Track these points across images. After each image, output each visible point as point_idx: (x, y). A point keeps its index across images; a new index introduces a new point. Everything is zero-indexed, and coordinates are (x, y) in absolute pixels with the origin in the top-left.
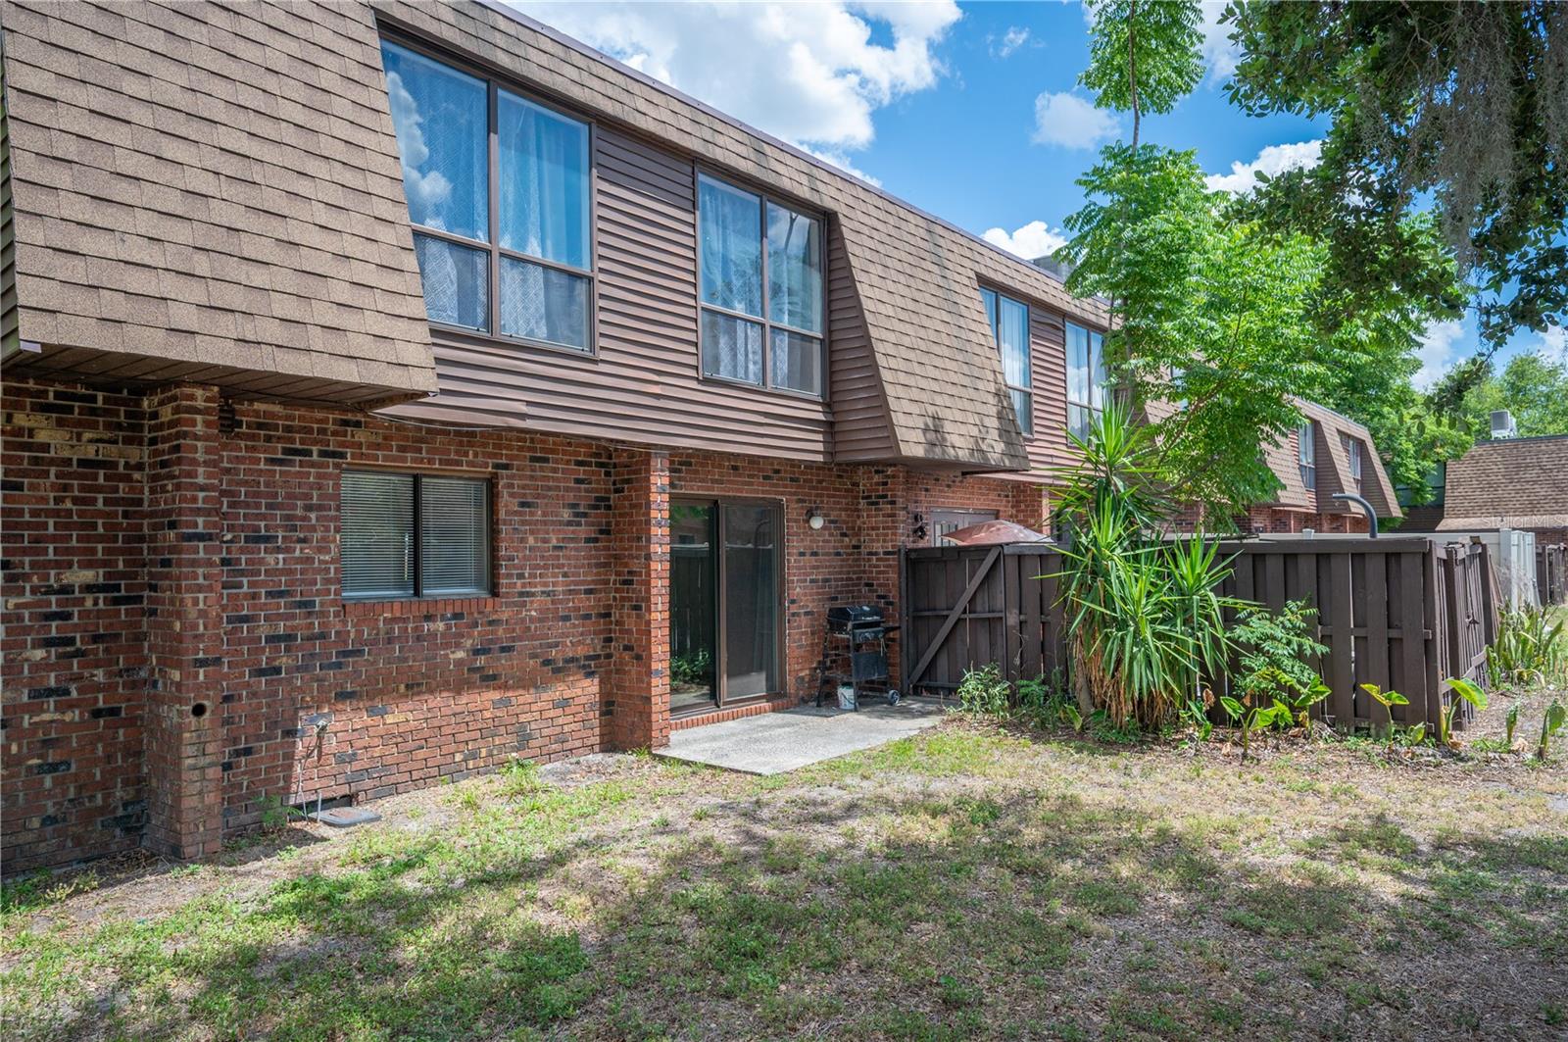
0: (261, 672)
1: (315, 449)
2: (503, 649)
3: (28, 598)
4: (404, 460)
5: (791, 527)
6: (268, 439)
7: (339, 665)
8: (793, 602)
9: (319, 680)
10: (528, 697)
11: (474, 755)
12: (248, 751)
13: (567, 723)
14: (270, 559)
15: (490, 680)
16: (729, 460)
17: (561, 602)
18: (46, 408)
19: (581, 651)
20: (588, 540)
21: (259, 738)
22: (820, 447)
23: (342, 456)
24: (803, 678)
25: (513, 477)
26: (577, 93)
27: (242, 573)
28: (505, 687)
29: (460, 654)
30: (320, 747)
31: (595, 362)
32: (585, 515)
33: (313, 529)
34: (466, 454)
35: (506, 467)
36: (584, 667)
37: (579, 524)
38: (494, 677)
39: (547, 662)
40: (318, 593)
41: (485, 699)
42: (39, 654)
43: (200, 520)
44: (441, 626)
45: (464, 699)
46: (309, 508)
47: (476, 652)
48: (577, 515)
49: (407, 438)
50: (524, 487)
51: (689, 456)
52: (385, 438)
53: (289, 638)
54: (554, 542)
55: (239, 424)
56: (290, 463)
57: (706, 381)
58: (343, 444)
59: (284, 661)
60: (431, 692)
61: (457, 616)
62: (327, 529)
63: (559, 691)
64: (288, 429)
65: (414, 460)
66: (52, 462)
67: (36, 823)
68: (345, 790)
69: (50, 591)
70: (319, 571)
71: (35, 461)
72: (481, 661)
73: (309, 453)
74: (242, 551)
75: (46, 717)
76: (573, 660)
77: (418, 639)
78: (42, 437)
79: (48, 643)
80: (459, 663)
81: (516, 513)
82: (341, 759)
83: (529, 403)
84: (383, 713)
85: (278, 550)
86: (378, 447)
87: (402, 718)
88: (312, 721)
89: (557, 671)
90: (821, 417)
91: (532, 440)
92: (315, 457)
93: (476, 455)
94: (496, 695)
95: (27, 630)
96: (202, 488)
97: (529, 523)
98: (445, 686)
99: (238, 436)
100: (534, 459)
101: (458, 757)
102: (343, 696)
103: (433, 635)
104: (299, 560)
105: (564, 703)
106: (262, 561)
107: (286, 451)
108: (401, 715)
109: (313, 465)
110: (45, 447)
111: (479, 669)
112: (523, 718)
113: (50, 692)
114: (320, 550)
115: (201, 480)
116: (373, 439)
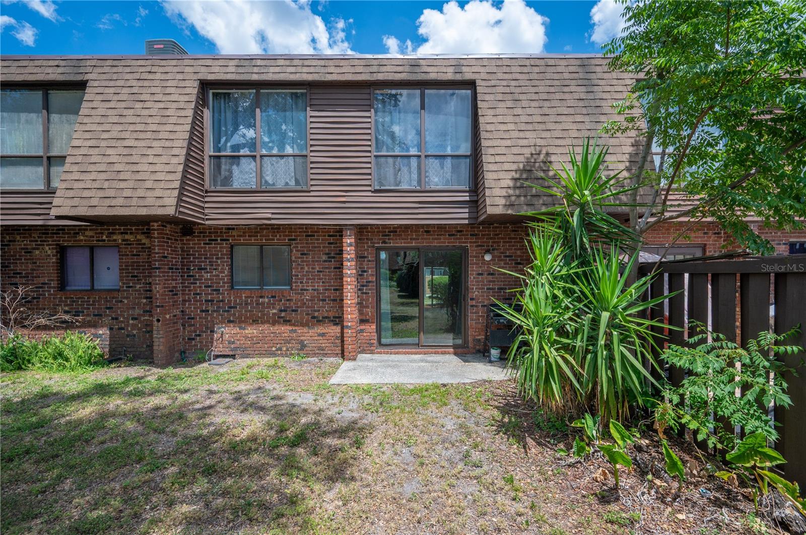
0: (202, 311)
1: (219, 239)
2: (293, 311)
3: (142, 285)
4: (251, 240)
5: (472, 260)
6: (204, 236)
7: (228, 311)
8: (472, 299)
9: (222, 315)
10: (305, 330)
11: (280, 349)
12: (199, 335)
13: (324, 343)
14: (205, 275)
15: (287, 322)
16: (423, 228)
17: (321, 293)
18: (144, 233)
19: (331, 314)
20: (335, 268)
21: (203, 332)
22: (467, 215)
23: (228, 240)
24: (479, 340)
25: (297, 243)
26: (293, 77)
27: (197, 279)
28: (294, 325)
29: (274, 311)
30: (222, 337)
31: (309, 192)
32: (334, 257)
33: (219, 265)
34: (276, 236)
35: (294, 240)
36: (332, 321)
37: (331, 261)
38: (289, 321)
39: (313, 317)
40: (221, 287)
41: (285, 329)
42: (145, 301)
43: (157, 263)
44: (266, 300)
45: (276, 328)
46: (217, 258)
47: (281, 311)
48: (329, 258)
49: (252, 232)
50: (302, 247)
51: (394, 228)
52: (244, 233)
53: (212, 301)
54: (318, 269)
55: (195, 233)
56: (211, 244)
57: (376, 191)
58: (228, 236)
59: (210, 308)
60: (262, 323)
61: (273, 297)
62: (224, 265)
63: (320, 329)
64: (210, 233)
65: (255, 240)
66: (146, 248)
67: (145, 346)
68: (231, 353)
69: (147, 284)
70: (221, 279)
71: (142, 248)
72: (283, 314)
73: (217, 240)
74: (197, 272)
75: (146, 318)
76: (326, 317)
77: (257, 304)
78: (143, 241)
79: (147, 298)
80: (274, 314)
81: (299, 258)
82: (230, 342)
83: (273, 213)
84: (244, 329)
85: (208, 272)
86: (240, 236)
87: (251, 332)
88: (219, 328)
89: (319, 321)
90: (468, 199)
91: (306, 228)
92: (219, 241)
93: (280, 236)
94: (290, 328)
95: (142, 294)
96: (157, 253)
97: (306, 261)
98: (268, 322)
99: (194, 236)
100: (307, 236)
101: (274, 349)
102: (230, 322)
103: (263, 303)
104: (215, 276)
105: (323, 335)
106: (203, 276)
107: (209, 240)
108: (251, 331)
109: (219, 244)
110: (144, 244)
111: (282, 317)
112: (302, 338)
113: (147, 311)
114: (221, 272)
115: (157, 251)
116: (239, 233)
